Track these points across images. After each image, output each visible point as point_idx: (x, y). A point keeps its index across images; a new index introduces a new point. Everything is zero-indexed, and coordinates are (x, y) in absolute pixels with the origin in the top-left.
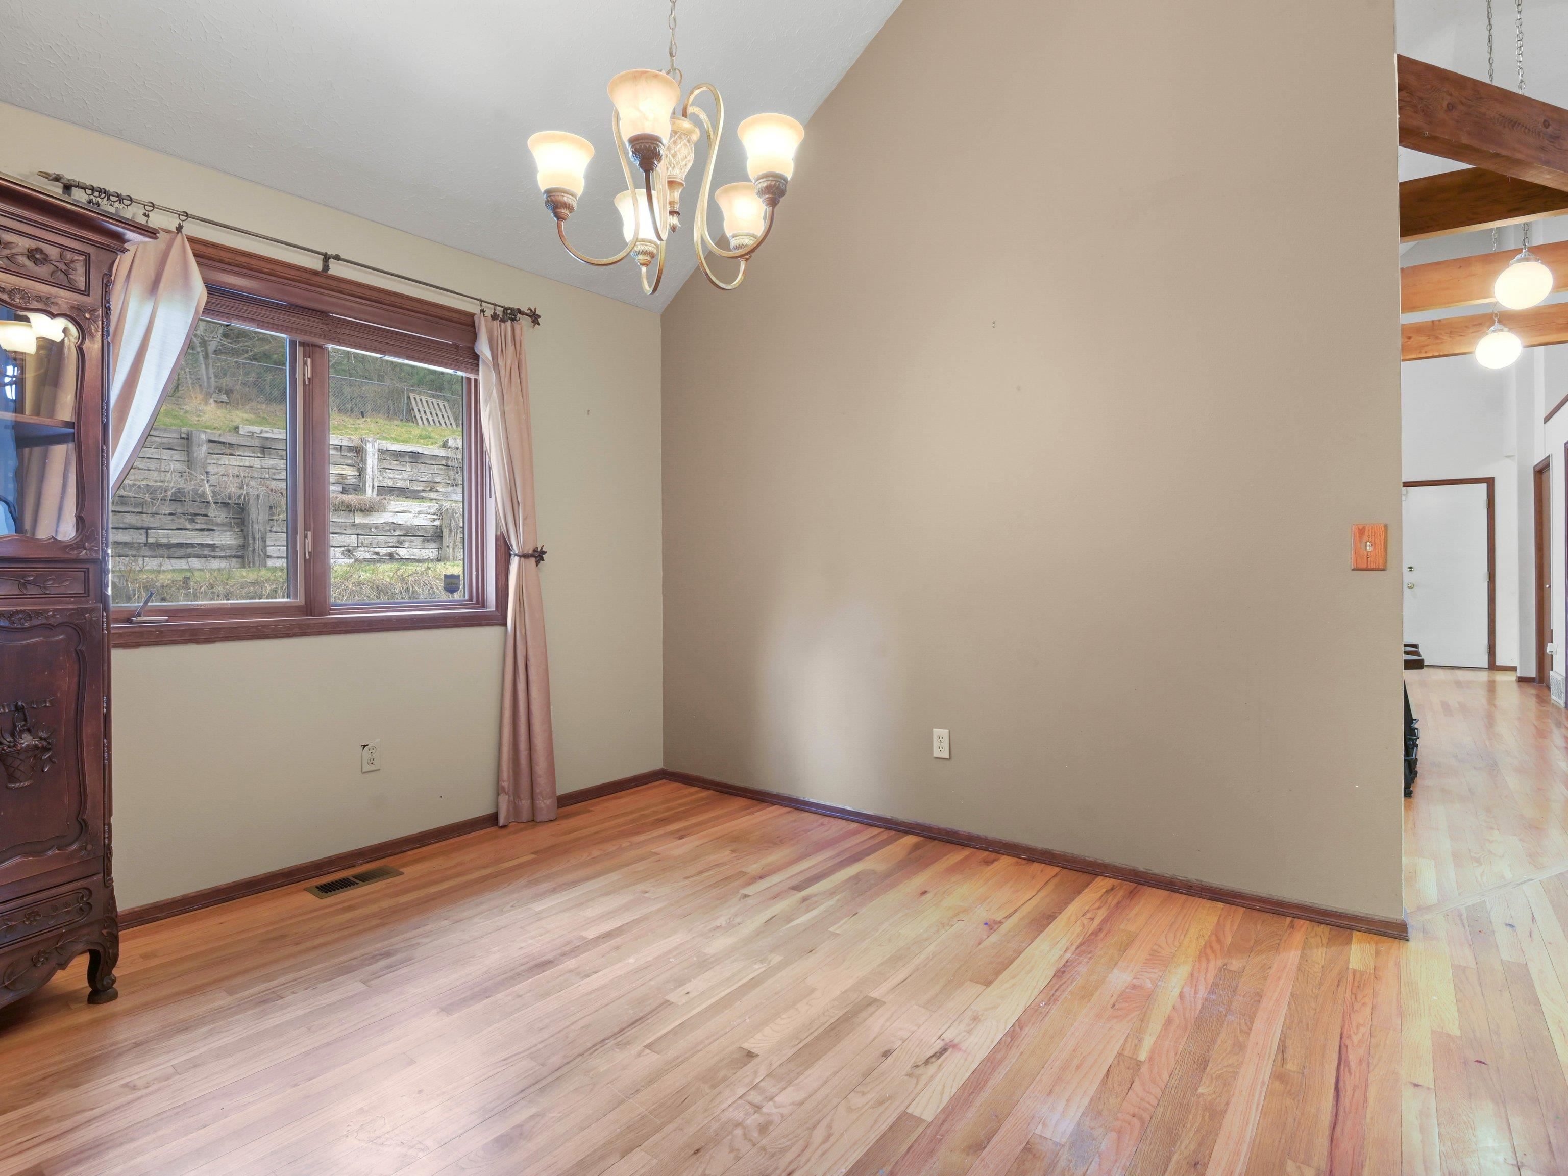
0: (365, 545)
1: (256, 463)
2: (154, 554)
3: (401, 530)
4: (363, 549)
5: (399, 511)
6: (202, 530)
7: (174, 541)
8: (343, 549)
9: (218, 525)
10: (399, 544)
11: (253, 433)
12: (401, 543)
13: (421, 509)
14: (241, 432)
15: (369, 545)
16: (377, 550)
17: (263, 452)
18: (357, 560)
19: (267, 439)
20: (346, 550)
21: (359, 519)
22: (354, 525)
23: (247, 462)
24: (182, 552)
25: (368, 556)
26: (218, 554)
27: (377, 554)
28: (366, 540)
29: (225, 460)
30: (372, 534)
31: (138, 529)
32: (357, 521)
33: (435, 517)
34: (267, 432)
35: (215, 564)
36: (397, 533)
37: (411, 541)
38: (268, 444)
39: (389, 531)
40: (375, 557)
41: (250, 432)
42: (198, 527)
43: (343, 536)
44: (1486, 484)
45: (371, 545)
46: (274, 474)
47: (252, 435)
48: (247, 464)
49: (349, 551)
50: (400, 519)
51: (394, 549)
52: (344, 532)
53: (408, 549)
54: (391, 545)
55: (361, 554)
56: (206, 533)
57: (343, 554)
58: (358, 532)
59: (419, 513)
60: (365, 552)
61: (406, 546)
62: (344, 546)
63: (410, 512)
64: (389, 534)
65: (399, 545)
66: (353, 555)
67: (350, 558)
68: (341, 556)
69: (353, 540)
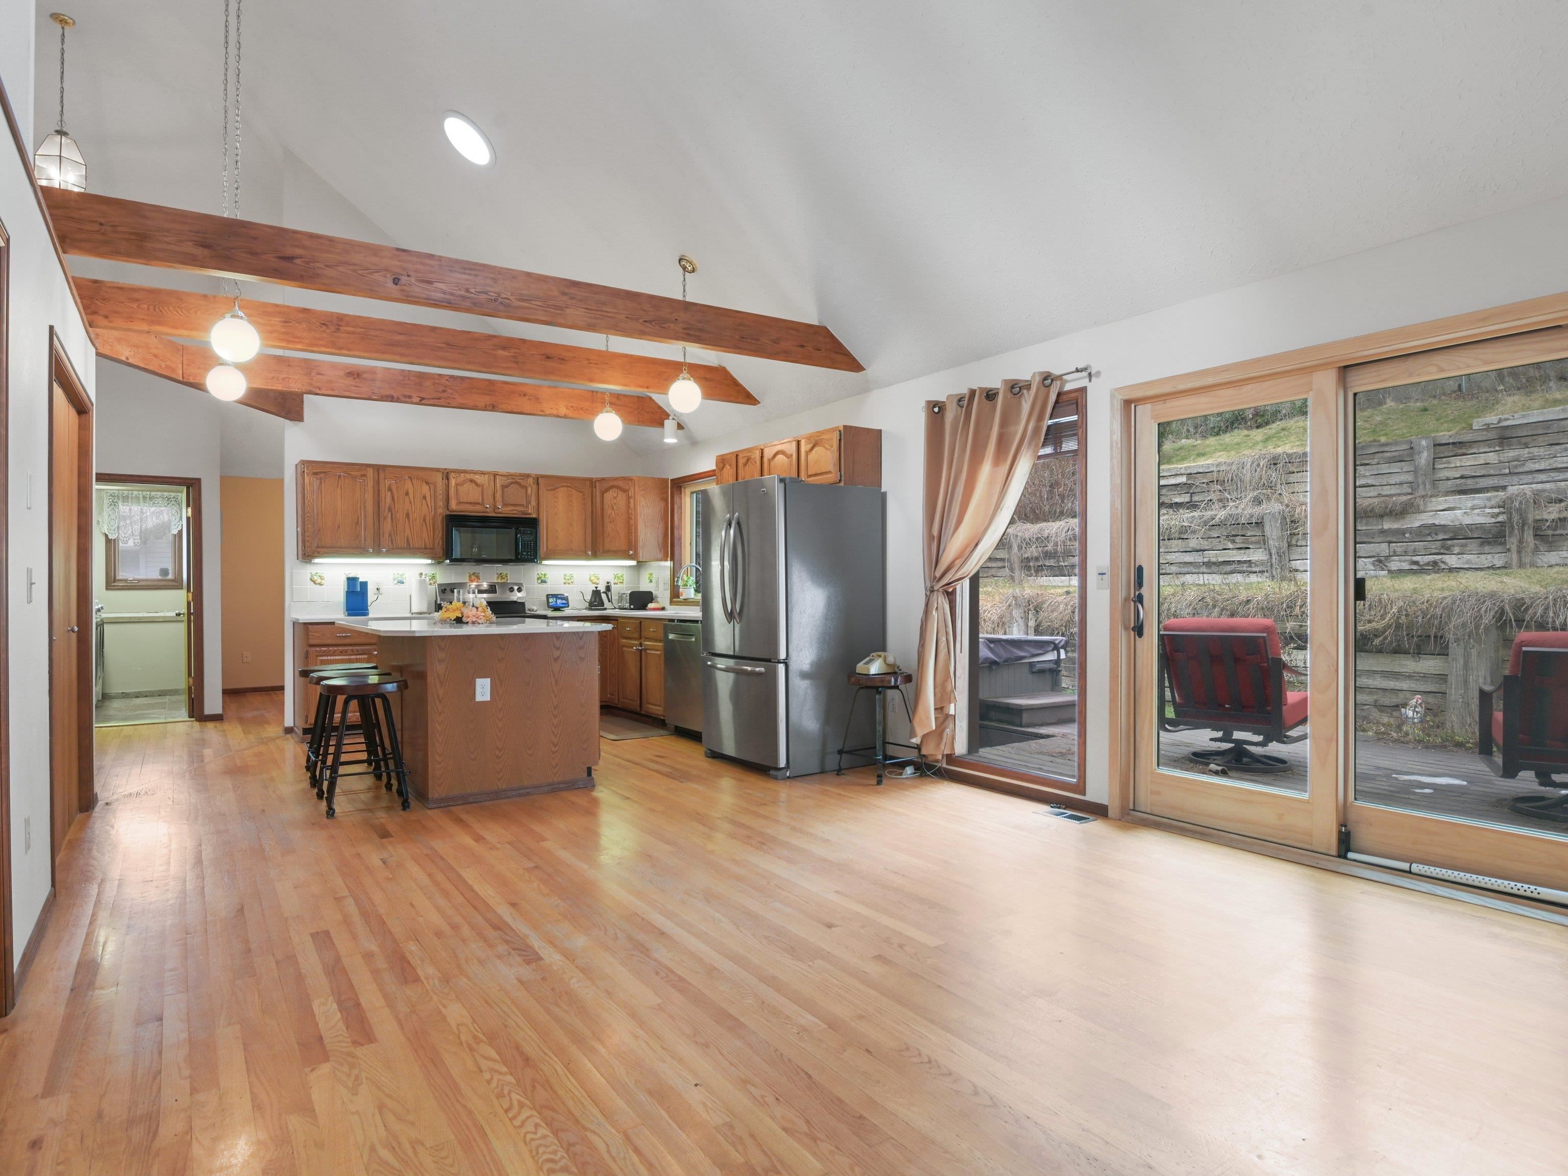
0: (1398, 553)
1: (1492, 458)
2: (1209, 571)
3: (1445, 532)
4: (1396, 558)
5: (1442, 508)
6: (1241, 548)
7: (1221, 559)
8: (1373, 559)
9: (1252, 543)
10: (1447, 550)
11: (1489, 425)
12: (1448, 549)
13: (1475, 502)
14: (1474, 428)
15: (1404, 554)
16: (1415, 558)
17: (1501, 444)
18: (1389, 571)
19: (1507, 427)
20: (1377, 561)
21: (1387, 525)
22: (1383, 532)
23: (1482, 459)
24: (1228, 568)
25: (1406, 566)
26: (1254, 569)
27: (1416, 563)
28: (1398, 547)
29: (1456, 461)
30: (1407, 540)
31: (1198, 551)
32: (1386, 526)
33: (1496, 510)
34: (1506, 419)
35: (1253, 578)
36: (1441, 537)
37: (1462, 546)
38: (1508, 433)
39: (1429, 535)
40: (1415, 567)
41: (1486, 424)
42: (1238, 546)
43: (1372, 545)
45: (1406, 553)
46: (1516, 467)
47: (1488, 428)
48: (1482, 462)
49: (1380, 561)
50: (1445, 518)
51: (1439, 557)
52: (1372, 540)
53: (1460, 556)
54: (1434, 551)
55: (1395, 564)
56: (1243, 551)
57: (1374, 564)
58: (1389, 539)
59: (1473, 508)
60: (1400, 561)
61: (1455, 552)
62: (1374, 557)
63: (1460, 509)
64: (1429, 538)
65: (1446, 552)
66: (1386, 566)
67: (1383, 570)
68: (1372, 568)
69: (1383, 549)
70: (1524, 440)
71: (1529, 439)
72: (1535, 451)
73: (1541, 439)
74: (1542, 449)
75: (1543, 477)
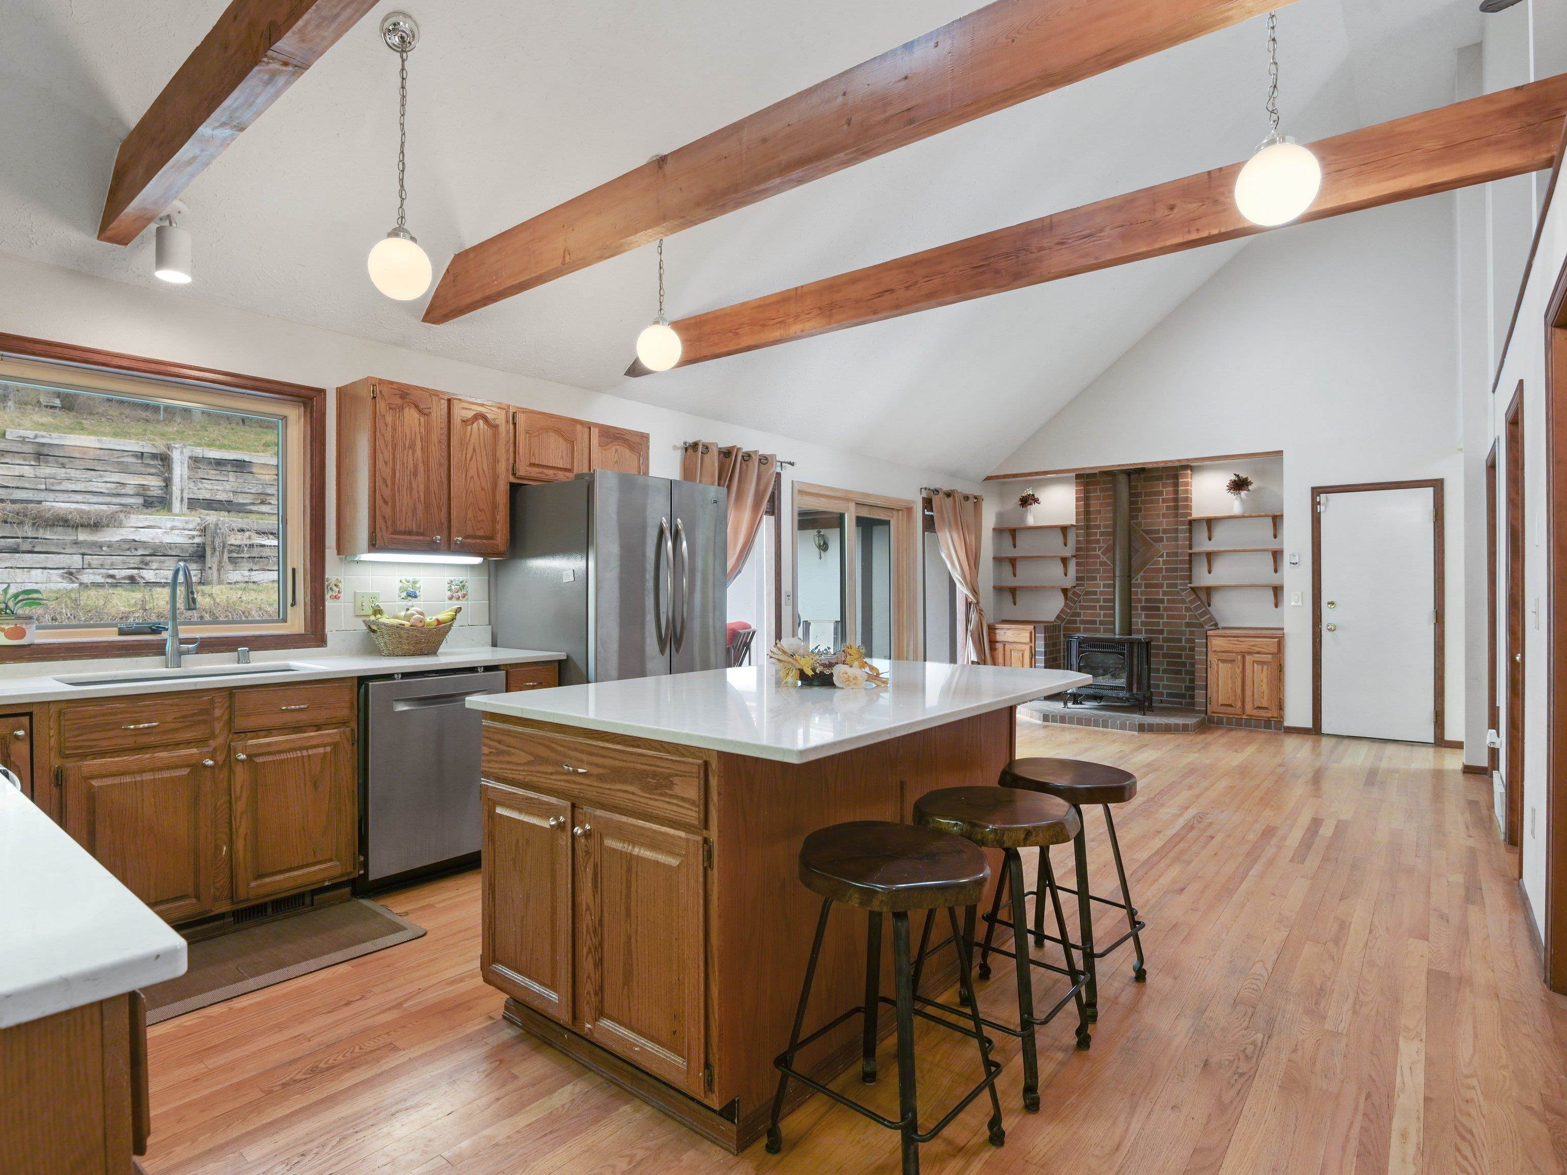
0: (93, 566)
1: (28, 471)
3: (145, 548)
4: (91, 571)
5: (142, 526)
8: (62, 571)
10: (145, 565)
11: (24, 438)
12: (147, 564)
13: (175, 524)
14: (7, 437)
15: (99, 567)
16: (111, 572)
17: (37, 460)
18: (81, 584)
19: (43, 444)
20: (66, 573)
21: (83, 536)
22: (76, 543)
23: (17, 470)
25: (100, 579)
27: (112, 577)
28: (95, 560)
30: (103, 553)
32: (81, 538)
33: (195, 533)
34: (43, 437)
36: (140, 552)
37: (160, 562)
38: (45, 450)
39: (129, 549)
40: (109, 580)
41: (21, 437)
43: (61, 556)
44: (1431, 489)
45: (102, 566)
46: (52, 484)
47: (23, 440)
48: (17, 474)
49: (71, 574)
50: (144, 536)
51: (136, 571)
52: (63, 551)
53: (157, 571)
54: (132, 566)
55: (87, 577)
57: (62, 577)
58: (83, 551)
59: (172, 528)
60: (94, 574)
61: (154, 567)
62: (63, 568)
63: (160, 528)
64: (128, 553)
65: (144, 567)
66: (77, 578)
67: (73, 582)
68: (60, 580)
69: (76, 561)
70: (61, 460)
71: (66, 460)
72: (73, 473)
73: (77, 462)
74: (78, 472)
75: (78, 497)
